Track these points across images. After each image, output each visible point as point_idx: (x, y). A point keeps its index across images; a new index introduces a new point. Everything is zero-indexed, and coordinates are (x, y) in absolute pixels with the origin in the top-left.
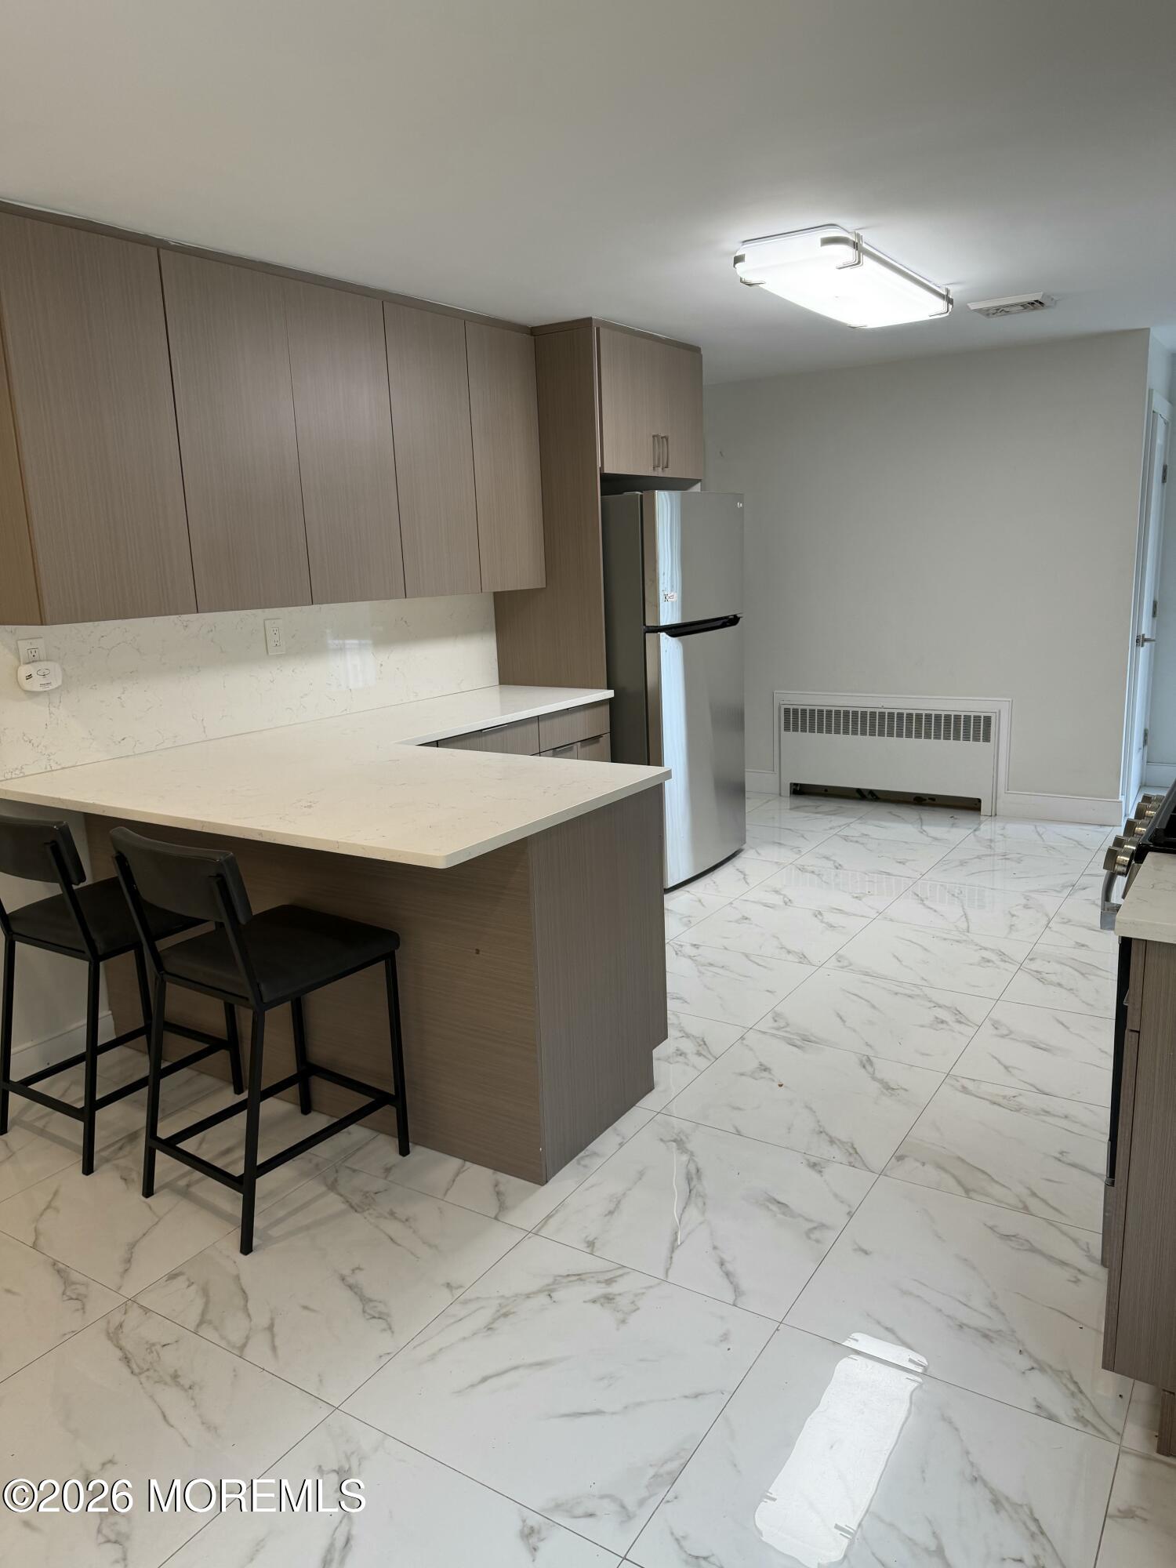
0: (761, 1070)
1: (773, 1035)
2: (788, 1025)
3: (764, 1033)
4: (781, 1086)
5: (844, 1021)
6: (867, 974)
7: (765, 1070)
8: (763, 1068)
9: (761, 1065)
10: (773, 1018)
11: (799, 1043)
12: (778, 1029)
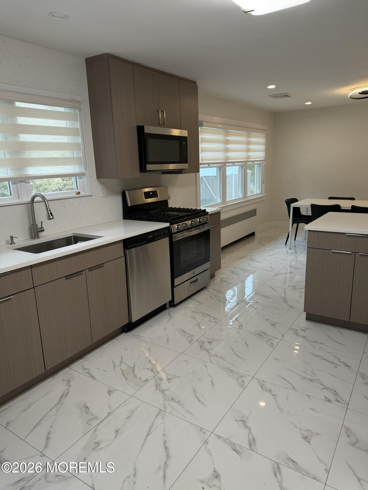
0: (274, 324)
1: (272, 337)
2: (267, 341)
3: (275, 338)
4: (267, 320)
5: (246, 343)
6: (231, 371)
7: (273, 324)
8: (274, 325)
9: (274, 326)
10: (273, 345)
11: (263, 334)
12: (271, 340)
